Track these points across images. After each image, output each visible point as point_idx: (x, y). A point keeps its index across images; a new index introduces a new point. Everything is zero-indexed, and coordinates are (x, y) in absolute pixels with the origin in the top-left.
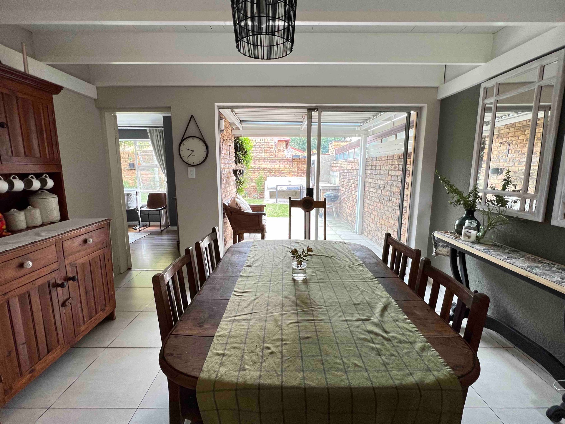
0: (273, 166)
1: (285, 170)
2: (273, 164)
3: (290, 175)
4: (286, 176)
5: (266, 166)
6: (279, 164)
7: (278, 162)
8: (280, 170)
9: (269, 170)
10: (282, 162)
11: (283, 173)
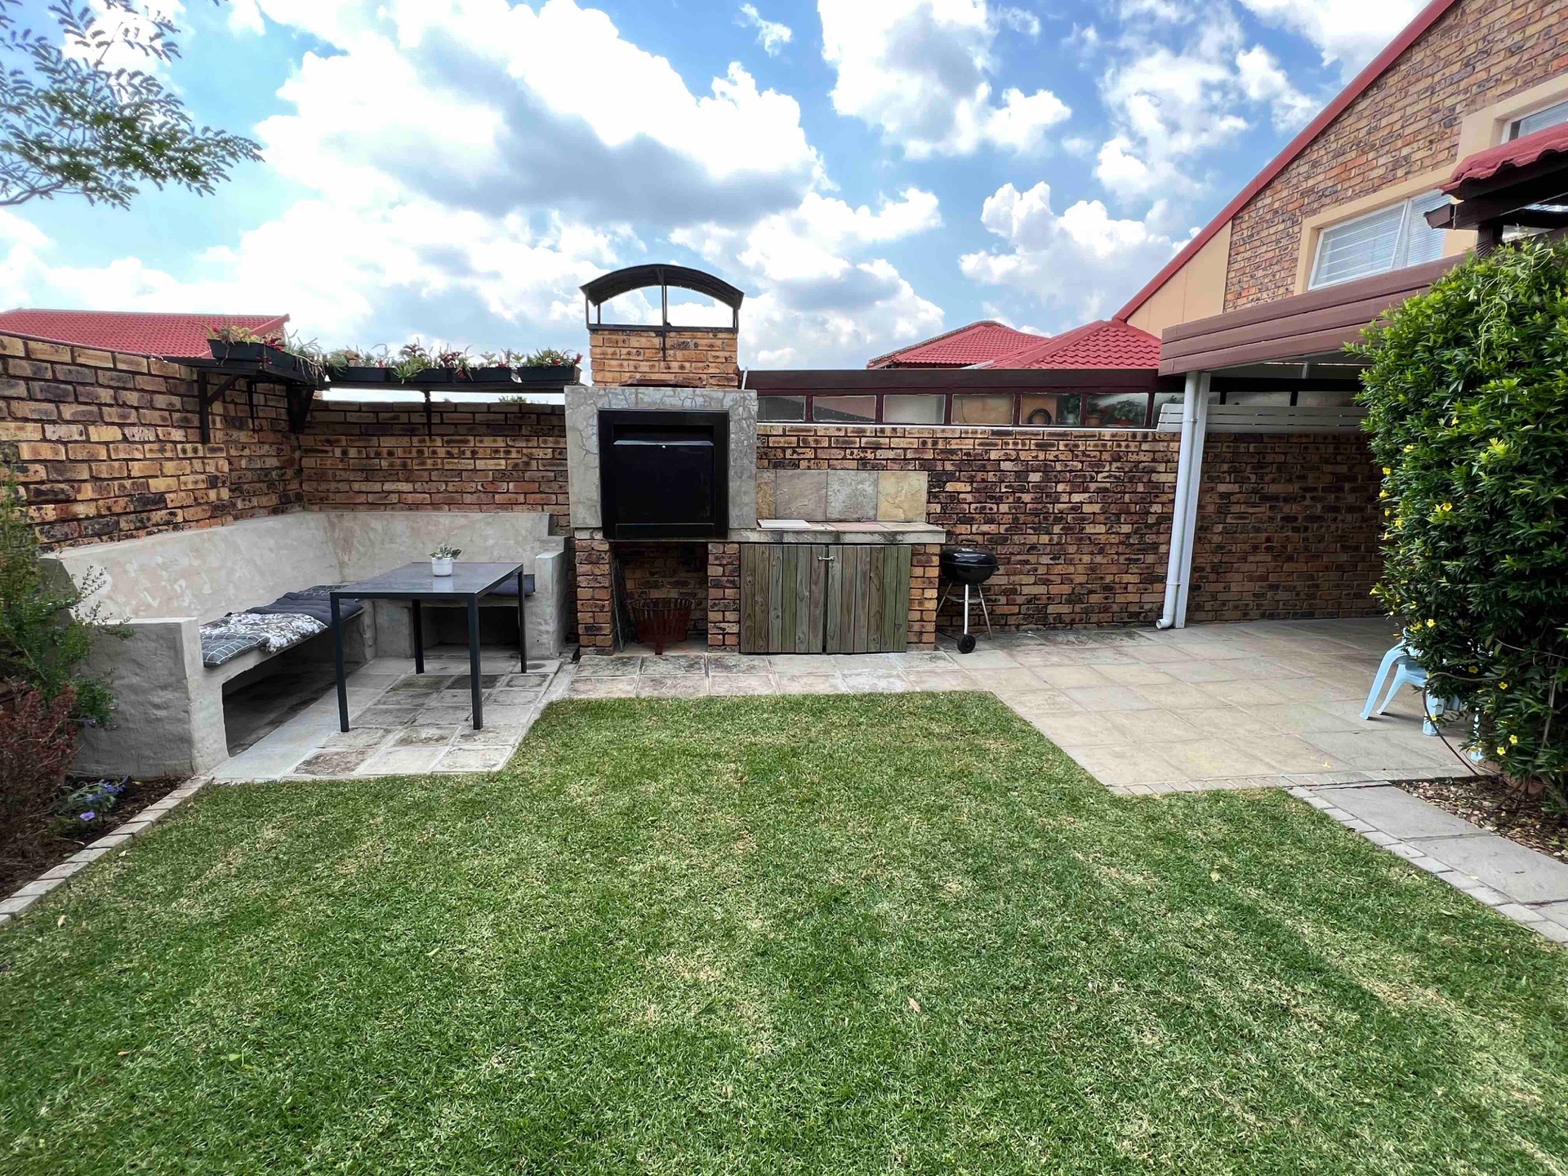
1: (170, 467)
3: (201, 513)
5: (8, 431)
11: (159, 500)
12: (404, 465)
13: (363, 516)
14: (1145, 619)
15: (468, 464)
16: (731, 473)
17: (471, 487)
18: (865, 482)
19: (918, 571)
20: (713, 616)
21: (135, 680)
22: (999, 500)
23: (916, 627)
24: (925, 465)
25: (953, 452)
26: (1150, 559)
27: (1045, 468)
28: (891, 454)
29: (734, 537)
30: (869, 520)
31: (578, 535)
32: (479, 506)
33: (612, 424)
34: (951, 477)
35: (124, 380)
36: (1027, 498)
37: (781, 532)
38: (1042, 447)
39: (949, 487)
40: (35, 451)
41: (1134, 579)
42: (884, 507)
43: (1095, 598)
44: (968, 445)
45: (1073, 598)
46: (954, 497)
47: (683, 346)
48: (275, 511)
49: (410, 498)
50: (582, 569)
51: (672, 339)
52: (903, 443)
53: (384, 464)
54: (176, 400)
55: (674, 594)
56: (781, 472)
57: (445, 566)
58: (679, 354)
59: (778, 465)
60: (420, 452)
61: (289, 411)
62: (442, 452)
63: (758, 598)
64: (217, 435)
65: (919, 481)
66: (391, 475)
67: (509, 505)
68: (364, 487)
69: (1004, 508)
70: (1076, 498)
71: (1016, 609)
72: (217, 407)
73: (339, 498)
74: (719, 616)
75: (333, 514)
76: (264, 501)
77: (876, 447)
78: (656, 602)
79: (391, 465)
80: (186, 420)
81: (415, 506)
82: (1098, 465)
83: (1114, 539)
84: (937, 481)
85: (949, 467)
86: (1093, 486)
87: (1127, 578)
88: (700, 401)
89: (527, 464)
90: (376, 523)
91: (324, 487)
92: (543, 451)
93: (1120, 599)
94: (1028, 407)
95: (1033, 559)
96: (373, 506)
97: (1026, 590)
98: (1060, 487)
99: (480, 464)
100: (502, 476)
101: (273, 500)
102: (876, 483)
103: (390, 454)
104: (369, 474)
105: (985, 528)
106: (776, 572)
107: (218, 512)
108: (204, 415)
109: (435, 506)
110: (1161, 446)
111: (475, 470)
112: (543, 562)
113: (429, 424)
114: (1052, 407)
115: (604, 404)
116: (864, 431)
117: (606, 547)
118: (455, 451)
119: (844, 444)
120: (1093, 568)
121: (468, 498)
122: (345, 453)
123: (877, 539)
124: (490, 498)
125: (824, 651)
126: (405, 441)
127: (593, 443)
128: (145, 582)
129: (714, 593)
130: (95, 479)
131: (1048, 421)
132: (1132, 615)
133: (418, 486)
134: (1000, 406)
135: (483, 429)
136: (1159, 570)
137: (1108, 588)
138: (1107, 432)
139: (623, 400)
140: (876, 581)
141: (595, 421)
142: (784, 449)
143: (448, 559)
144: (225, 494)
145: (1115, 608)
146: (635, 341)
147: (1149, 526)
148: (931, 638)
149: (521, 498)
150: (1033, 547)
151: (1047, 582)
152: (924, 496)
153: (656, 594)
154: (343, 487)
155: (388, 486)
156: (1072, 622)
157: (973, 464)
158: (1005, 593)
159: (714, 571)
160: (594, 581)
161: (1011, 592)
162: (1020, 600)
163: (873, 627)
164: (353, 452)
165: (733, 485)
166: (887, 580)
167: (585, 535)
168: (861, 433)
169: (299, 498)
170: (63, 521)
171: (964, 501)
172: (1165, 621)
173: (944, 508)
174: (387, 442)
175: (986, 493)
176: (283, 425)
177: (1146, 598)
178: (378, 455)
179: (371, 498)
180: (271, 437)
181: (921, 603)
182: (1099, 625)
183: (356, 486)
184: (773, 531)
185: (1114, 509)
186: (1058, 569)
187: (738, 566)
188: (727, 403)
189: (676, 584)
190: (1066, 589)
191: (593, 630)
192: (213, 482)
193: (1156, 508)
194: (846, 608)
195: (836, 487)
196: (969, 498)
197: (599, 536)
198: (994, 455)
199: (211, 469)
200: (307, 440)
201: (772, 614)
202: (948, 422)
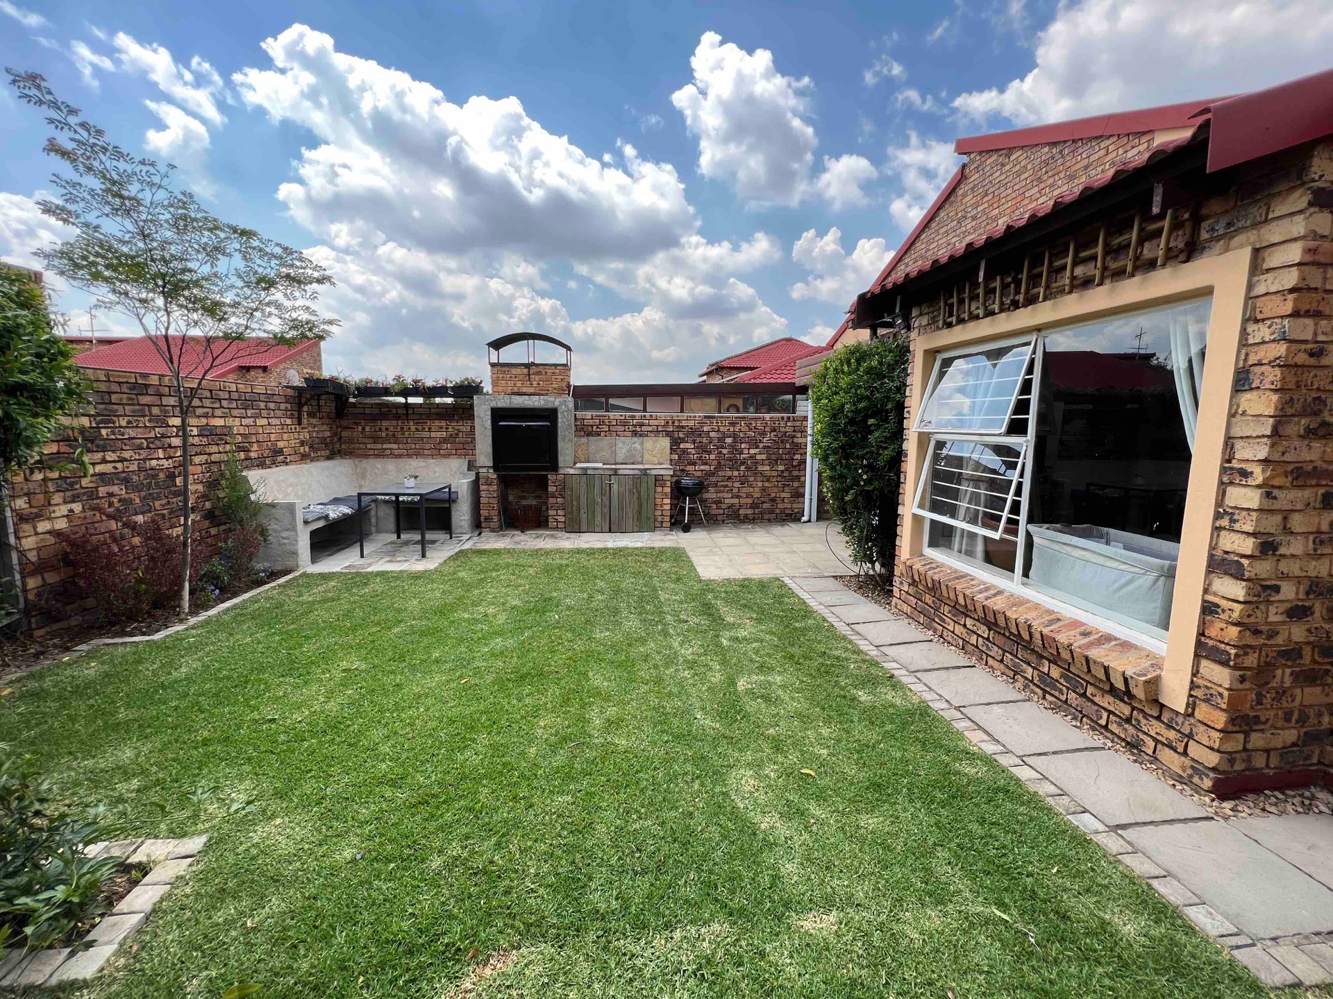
0: (250, 421)
1: (285, 436)
2: (250, 412)
3: (297, 457)
4: (287, 464)
5: (230, 422)
6: (264, 413)
7: (262, 405)
8: (273, 437)
9: (239, 439)
10: (272, 406)
11: (280, 451)
12: (394, 435)
13: (372, 461)
14: (794, 517)
15: (426, 434)
16: (559, 438)
17: (428, 446)
18: (636, 443)
19: (659, 489)
20: (551, 512)
21: (275, 527)
22: (709, 453)
23: (660, 519)
24: (668, 434)
25: (683, 427)
26: (796, 484)
27: (734, 436)
28: (650, 429)
29: (561, 471)
30: (638, 463)
31: (481, 470)
32: (432, 456)
33: (498, 414)
34: (683, 440)
35: (269, 397)
36: (725, 451)
37: (586, 469)
38: (733, 424)
39: (682, 446)
40: (238, 430)
41: (788, 495)
42: (647, 456)
43: (765, 506)
44: (691, 423)
45: (754, 506)
46: (684, 451)
47: (539, 373)
48: (328, 458)
49: (396, 452)
50: (482, 487)
51: (533, 369)
52: (656, 422)
53: (384, 434)
54: (289, 406)
55: (534, 503)
56: (591, 438)
57: (412, 482)
58: (537, 378)
59: (589, 434)
60: (402, 428)
61: (336, 408)
62: (413, 428)
63: (575, 503)
64: (305, 421)
65: (665, 443)
66: (387, 440)
67: (447, 456)
68: (372, 446)
69: (712, 457)
70: (752, 451)
71: (722, 511)
72: (305, 409)
73: (360, 452)
74: (554, 513)
75: (357, 460)
76: (323, 453)
77: (642, 425)
78: (525, 506)
79: (387, 435)
80: (292, 414)
81: (400, 456)
82: (763, 434)
83: (775, 474)
84: (675, 443)
85: (681, 435)
86: (761, 445)
87: (783, 495)
88: (542, 402)
89: (457, 434)
90: (378, 464)
91: (353, 446)
92: (465, 428)
93: (780, 506)
94: (726, 403)
95: (730, 484)
96: (377, 456)
97: (727, 501)
98: (743, 446)
99: (433, 435)
100: (445, 440)
101: (327, 453)
102: (642, 444)
103: (387, 429)
104: (376, 440)
105: (703, 467)
106: (583, 489)
107: (304, 457)
108: (300, 412)
109: (409, 456)
110: (798, 424)
111: (430, 437)
112: (462, 484)
113: (407, 414)
114: (740, 403)
115: (494, 404)
116: (634, 416)
117: (495, 476)
118: (420, 428)
119: (624, 423)
120: (764, 489)
121: (426, 452)
122: (363, 429)
123: (636, 472)
124: (437, 451)
125: (610, 531)
126: (394, 423)
127: (488, 424)
128: (276, 488)
129: (551, 500)
130: (258, 441)
131: (738, 411)
132: (787, 515)
133: (401, 446)
134: (712, 402)
135: (434, 417)
136: (801, 490)
137: (773, 500)
138: (767, 416)
139: (504, 402)
140: (636, 495)
141: (489, 413)
142: (592, 426)
143: (412, 479)
144: (307, 449)
145: (778, 511)
146: (514, 371)
147: (793, 466)
148: (669, 524)
149: (454, 452)
150: (730, 478)
151: (738, 497)
152: (668, 450)
153: (524, 502)
154: (362, 446)
155: (385, 446)
156: (754, 519)
157: (694, 433)
158: (715, 502)
159: (551, 489)
160: (490, 494)
161: (718, 502)
162: (723, 506)
163: (635, 517)
164: (367, 429)
165: (561, 445)
166: (642, 494)
167: (484, 470)
168: (633, 417)
169: (339, 452)
170: (246, 459)
171: (690, 453)
172: (805, 518)
173: (680, 457)
174: (385, 423)
175: (703, 449)
176: (333, 415)
177: (795, 506)
178: (380, 430)
179: (376, 452)
180: (327, 421)
181: (661, 506)
182: (769, 520)
183: (369, 446)
184: (582, 468)
185: (773, 457)
186: (744, 490)
187: (563, 486)
188: (557, 403)
189: (536, 497)
190: (750, 501)
191: (488, 519)
192: (302, 443)
193: (798, 457)
194: (621, 508)
195: (620, 445)
196: (693, 451)
197: (491, 471)
198: (706, 429)
199: (302, 437)
200: (344, 423)
201: (582, 512)
202: (682, 411)
